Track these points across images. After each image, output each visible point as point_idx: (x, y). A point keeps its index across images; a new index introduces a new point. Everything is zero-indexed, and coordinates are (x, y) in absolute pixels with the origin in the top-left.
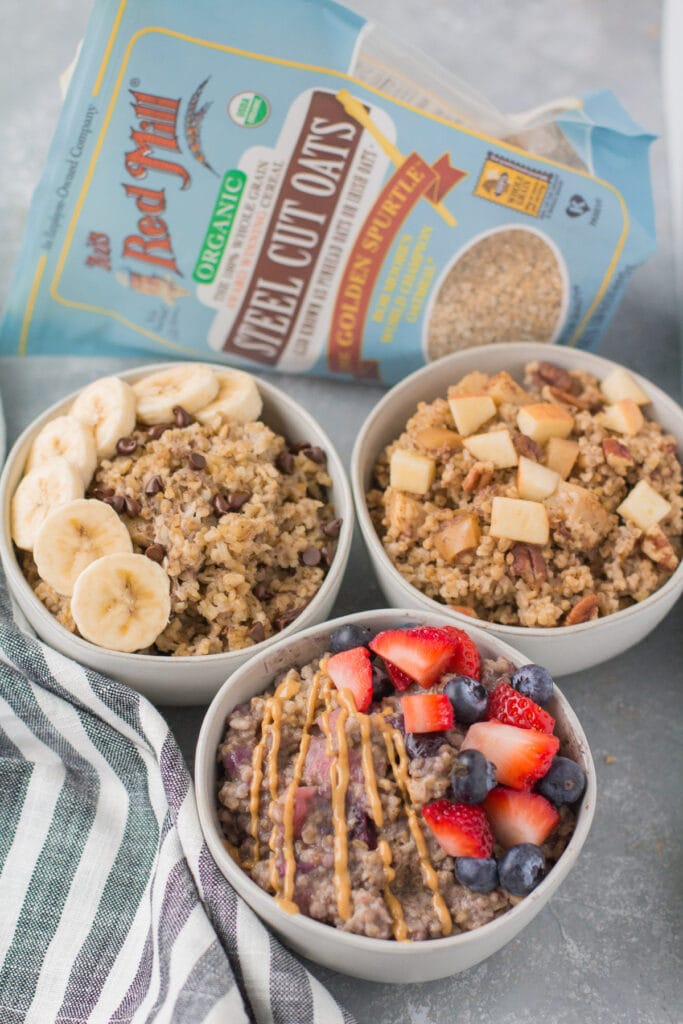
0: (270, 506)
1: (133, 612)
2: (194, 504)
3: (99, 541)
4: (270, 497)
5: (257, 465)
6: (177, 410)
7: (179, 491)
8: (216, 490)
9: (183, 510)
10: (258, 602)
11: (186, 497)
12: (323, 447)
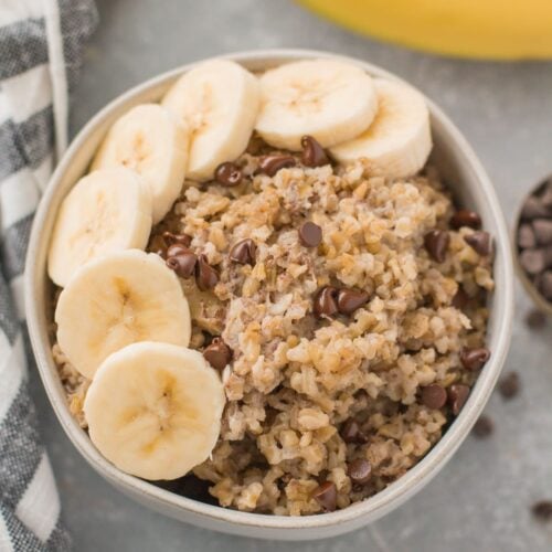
0: (395, 316)
1: (165, 430)
2: (289, 297)
3: (147, 316)
4: (399, 305)
5: (393, 253)
6: (308, 142)
7: (274, 271)
8: (325, 281)
9: (272, 301)
10: (342, 448)
11: (281, 283)
12: (493, 234)
